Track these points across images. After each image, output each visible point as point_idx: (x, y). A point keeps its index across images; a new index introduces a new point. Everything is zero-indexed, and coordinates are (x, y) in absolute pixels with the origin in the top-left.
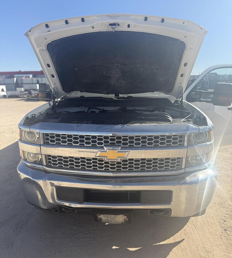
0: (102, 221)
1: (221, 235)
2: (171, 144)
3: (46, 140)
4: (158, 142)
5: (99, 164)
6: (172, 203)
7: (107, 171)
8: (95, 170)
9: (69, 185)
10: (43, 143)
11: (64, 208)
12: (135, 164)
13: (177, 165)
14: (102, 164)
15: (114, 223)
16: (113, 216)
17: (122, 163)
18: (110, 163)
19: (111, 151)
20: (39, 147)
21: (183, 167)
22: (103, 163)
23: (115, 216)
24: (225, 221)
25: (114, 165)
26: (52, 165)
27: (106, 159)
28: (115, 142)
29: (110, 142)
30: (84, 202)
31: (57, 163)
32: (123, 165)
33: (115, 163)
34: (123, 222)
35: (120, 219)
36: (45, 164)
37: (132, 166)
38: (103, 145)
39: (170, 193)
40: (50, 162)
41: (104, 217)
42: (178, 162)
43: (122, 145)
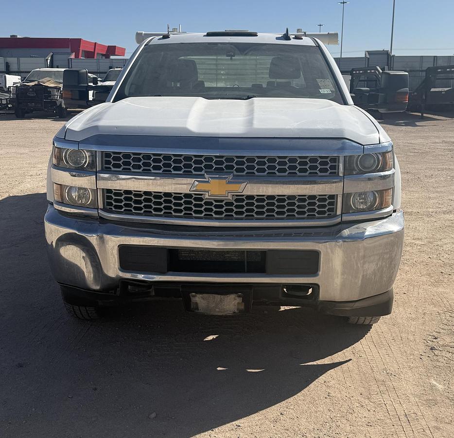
0: (198, 310)
1: (422, 355)
2: (318, 172)
3: (106, 164)
4: (295, 168)
5: (196, 205)
6: (320, 273)
7: (208, 217)
8: (188, 216)
9: (143, 242)
10: (100, 169)
11: (132, 284)
12: (257, 207)
13: (329, 210)
14: (201, 206)
15: (220, 314)
16: (218, 297)
17: (235, 204)
18: (215, 203)
19: (217, 180)
20: (95, 176)
21: (339, 212)
22: (203, 203)
23: (222, 296)
24: (436, 338)
25: (222, 207)
26: (114, 209)
27: (207, 195)
28: (223, 166)
29: (215, 166)
30: (168, 271)
31: (122, 204)
32: (237, 207)
33: (223, 204)
34: (236, 311)
35: (231, 304)
36: (101, 205)
37: (252, 210)
38: (203, 172)
39: (316, 255)
40: (111, 204)
41: (202, 301)
42: (330, 204)
43: (235, 173)
